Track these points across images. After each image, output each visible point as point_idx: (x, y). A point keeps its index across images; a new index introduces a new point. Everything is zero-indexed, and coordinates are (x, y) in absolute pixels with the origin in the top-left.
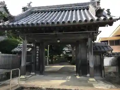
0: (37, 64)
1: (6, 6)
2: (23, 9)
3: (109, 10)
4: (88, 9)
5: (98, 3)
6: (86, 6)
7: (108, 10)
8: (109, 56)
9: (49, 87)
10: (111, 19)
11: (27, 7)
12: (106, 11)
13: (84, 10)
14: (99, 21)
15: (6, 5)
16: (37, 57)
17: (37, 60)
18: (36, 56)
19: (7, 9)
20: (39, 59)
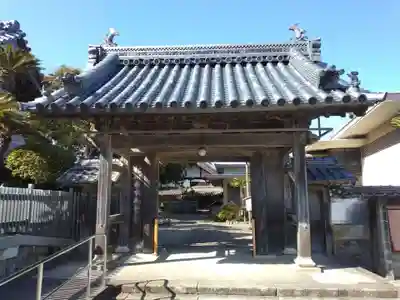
1: (25, 38)
2: (92, 52)
3: (357, 73)
4: (286, 63)
5: (316, 46)
6: (283, 53)
7: (354, 75)
8: (344, 195)
9: (192, 286)
10: (362, 98)
11: (105, 47)
12: (349, 76)
13: (275, 63)
14: (333, 104)
15: (24, 35)
16: (136, 200)
17: (136, 208)
18: (133, 196)
19: (28, 46)
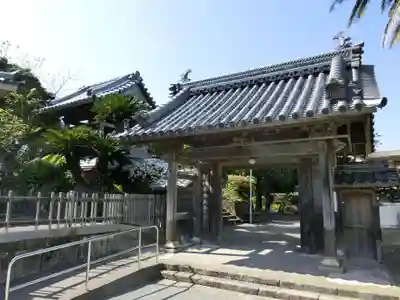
0: (205, 217)
2: (170, 89)
11: (181, 83)
13: (316, 74)
17: (205, 208)
18: (202, 199)
20: (209, 206)
